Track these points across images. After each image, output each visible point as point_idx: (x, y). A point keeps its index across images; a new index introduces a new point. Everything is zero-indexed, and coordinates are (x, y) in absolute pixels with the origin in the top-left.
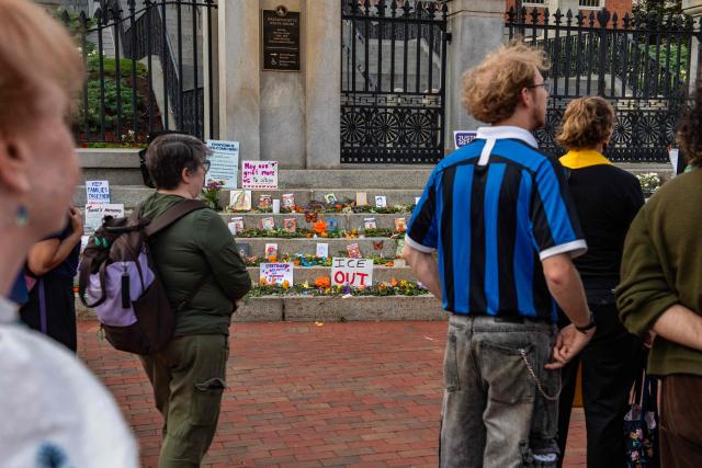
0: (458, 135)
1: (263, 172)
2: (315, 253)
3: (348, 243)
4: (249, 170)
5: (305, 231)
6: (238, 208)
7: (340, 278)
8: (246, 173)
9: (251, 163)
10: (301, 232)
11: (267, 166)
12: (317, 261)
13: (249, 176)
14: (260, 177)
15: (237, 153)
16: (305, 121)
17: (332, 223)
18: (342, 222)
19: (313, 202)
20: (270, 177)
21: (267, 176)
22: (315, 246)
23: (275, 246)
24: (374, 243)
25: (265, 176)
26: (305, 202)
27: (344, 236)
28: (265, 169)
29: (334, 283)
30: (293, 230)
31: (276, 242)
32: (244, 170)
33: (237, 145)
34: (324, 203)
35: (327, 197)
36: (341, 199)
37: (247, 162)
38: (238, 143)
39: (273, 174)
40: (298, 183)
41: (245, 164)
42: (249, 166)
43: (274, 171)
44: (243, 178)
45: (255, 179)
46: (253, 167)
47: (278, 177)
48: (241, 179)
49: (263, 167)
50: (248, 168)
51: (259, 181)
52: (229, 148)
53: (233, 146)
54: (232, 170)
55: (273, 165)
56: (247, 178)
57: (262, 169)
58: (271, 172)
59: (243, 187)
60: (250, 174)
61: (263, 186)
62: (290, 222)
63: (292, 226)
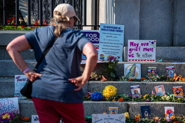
1: (144, 49)
4: (134, 47)
6: (131, 78)
8: (130, 50)
9: (135, 41)
11: (147, 44)
13: (133, 52)
14: (142, 52)
15: (123, 34)
20: (150, 53)
21: (147, 52)
23: (172, 109)
25: (146, 52)
26: (183, 73)
28: (146, 47)
30: (181, 96)
31: (172, 105)
32: (129, 47)
33: (122, 27)
37: (132, 41)
38: (124, 26)
39: (153, 50)
40: (172, 58)
41: (131, 43)
42: (134, 44)
43: (153, 48)
44: (129, 54)
45: (138, 55)
46: (138, 45)
47: (156, 53)
48: (127, 54)
49: (144, 45)
50: (133, 46)
51: (141, 56)
52: (117, 30)
53: (120, 28)
54: (119, 47)
55: (153, 43)
56: (131, 54)
57: (144, 47)
58: (150, 49)
59: (128, 61)
60: (134, 50)
61: (144, 60)
62: (177, 89)
63: (179, 92)
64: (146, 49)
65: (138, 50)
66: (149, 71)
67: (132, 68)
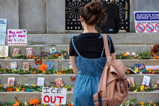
0: (136, 14)
1: (19, 36)
2: (36, 83)
3: (56, 77)
4: (12, 35)
5: (34, 70)
7: (47, 99)
8: (9, 36)
9: (13, 30)
10: (32, 70)
11: (21, 32)
12: (37, 88)
13: (11, 38)
14: (17, 38)
15: (5, 25)
16: (46, 7)
17: (50, 65)
18: (56, 65)
19: (42, 53)
20: (23, 38)
22: (37, 79)
23: (13, 79)
24: (71, 77)
25: (20, 38)
26: (38, 53)
27: (56, 73)
28: (20, 34)
29: (43, 102)
30: (28, 69)
31: (15, 76)
32: (9, 34)
33: (5, 21)
34: (49, 54)
35: (51, 50)
36: (59, 51)
37: (10, 30)
38: (6, 20)
39: (25, 36)
40: (38, 42)
41: (9, 31)
42: (11, 32)
43: (25, 35)
44: (8, 39)
45: (15, 40)
46: (14, 33)
47: (27, 38)
48: (7, 39)
49: (19, 33)
50: (11, 33)
51: (17, 41)
52: (1, 22)
53: (3, 21)
54: (3, 34)
55: (24, 31)
56: (10, 39)
57: (18, 34)
58: (23, 36)
59: (8, 44)
60: (12, 36)
61: (19, 44)
62: (26, 65)
63: (27, 67)
64: (20, 36)
65: (15, 36)
66: (14, 51)
67: (2, 49)
